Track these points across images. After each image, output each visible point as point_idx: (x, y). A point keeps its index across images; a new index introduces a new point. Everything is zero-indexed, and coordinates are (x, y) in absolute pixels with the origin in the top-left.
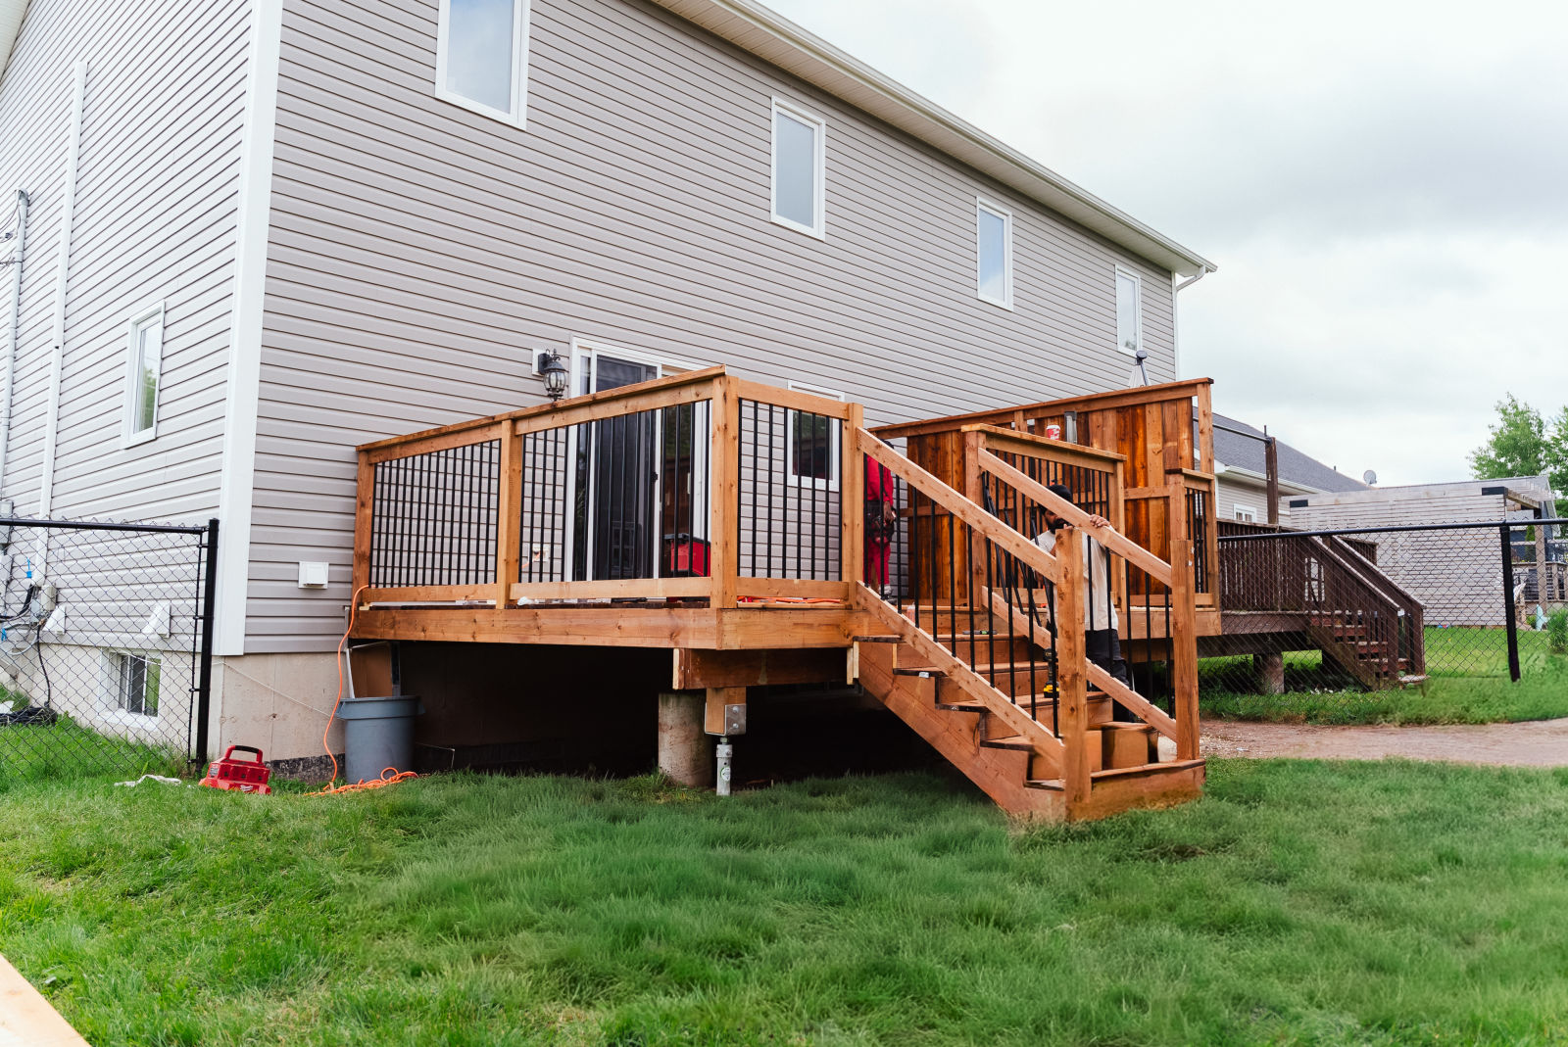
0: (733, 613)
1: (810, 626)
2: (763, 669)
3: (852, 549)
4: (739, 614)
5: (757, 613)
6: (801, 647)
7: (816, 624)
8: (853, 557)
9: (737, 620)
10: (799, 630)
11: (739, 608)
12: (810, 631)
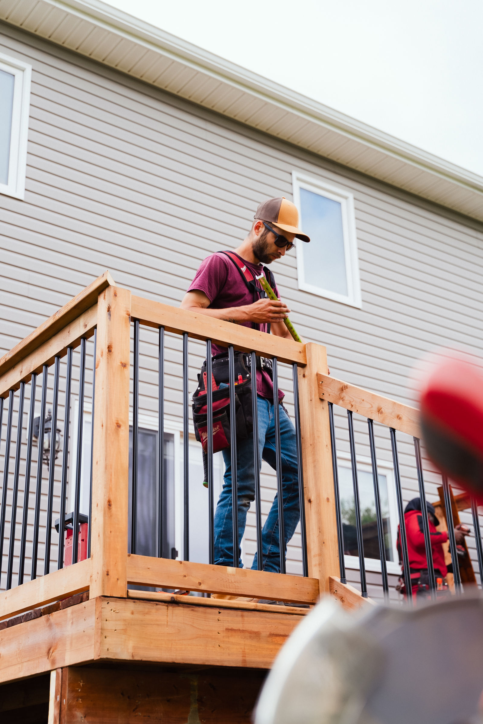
0: (119, 605)
1: (256, 635)
2: (194, 706)
3: (321, 531)
4: (131, 605)
5: (163, 607)
6: (240, 665)
7: (265, 633)
8: (322, 543)
9: (127, 615)
10: (235, 639)
11: (129, 598)
12: (254, 643)
